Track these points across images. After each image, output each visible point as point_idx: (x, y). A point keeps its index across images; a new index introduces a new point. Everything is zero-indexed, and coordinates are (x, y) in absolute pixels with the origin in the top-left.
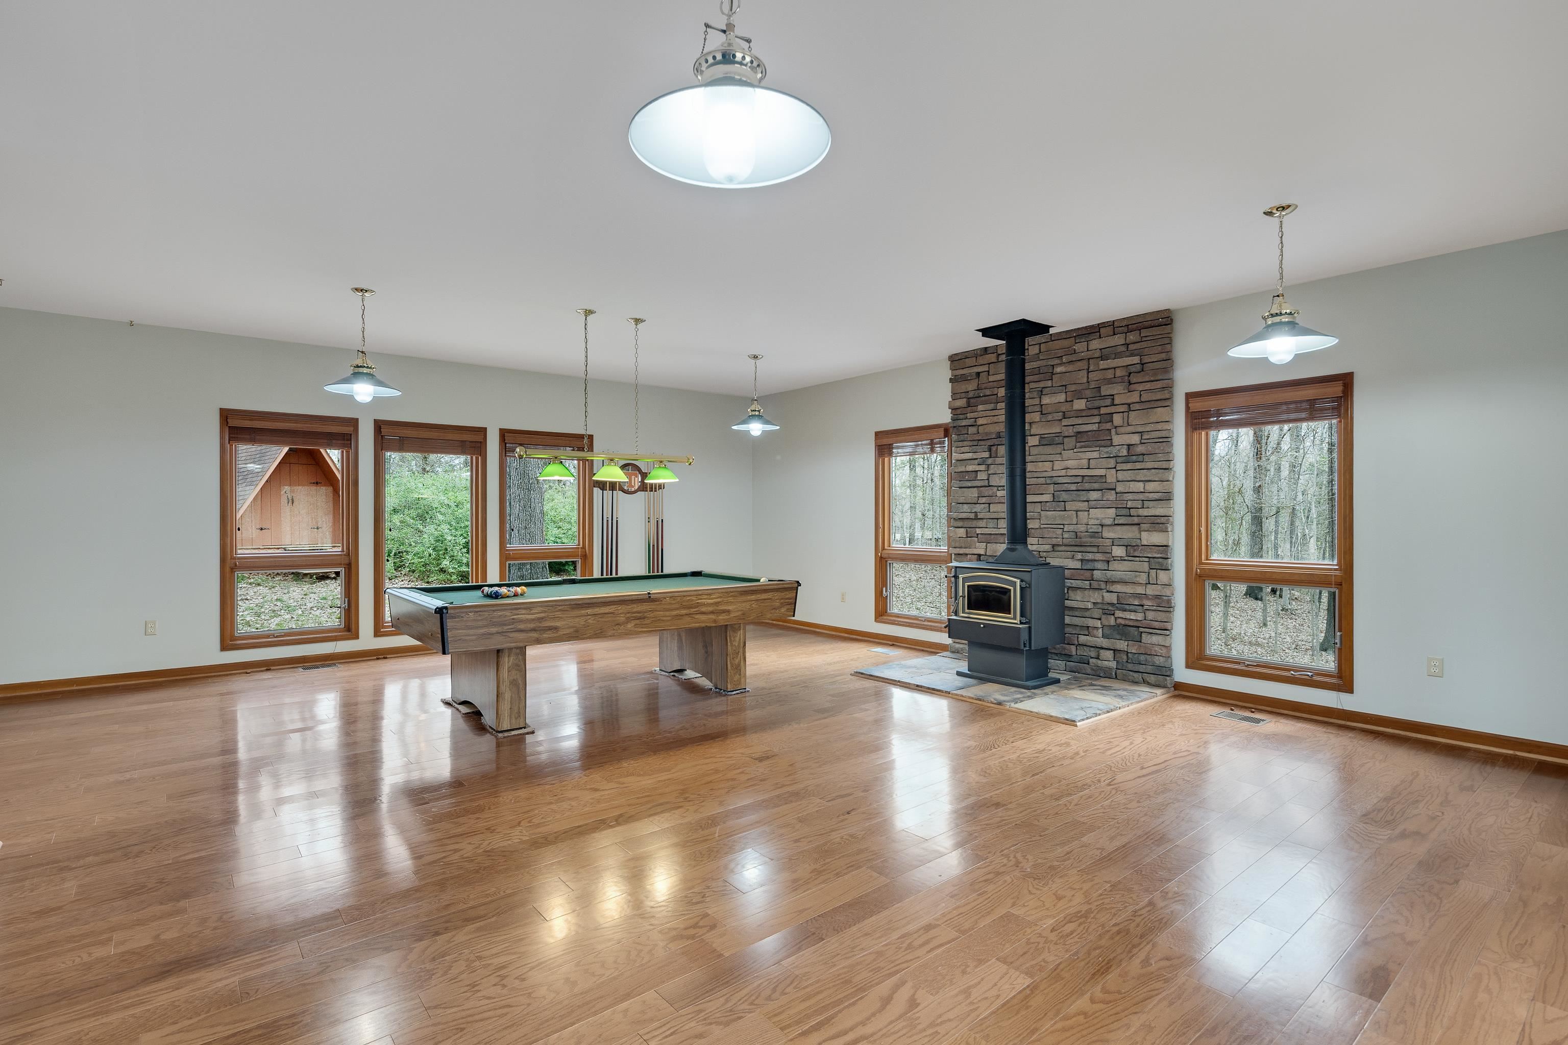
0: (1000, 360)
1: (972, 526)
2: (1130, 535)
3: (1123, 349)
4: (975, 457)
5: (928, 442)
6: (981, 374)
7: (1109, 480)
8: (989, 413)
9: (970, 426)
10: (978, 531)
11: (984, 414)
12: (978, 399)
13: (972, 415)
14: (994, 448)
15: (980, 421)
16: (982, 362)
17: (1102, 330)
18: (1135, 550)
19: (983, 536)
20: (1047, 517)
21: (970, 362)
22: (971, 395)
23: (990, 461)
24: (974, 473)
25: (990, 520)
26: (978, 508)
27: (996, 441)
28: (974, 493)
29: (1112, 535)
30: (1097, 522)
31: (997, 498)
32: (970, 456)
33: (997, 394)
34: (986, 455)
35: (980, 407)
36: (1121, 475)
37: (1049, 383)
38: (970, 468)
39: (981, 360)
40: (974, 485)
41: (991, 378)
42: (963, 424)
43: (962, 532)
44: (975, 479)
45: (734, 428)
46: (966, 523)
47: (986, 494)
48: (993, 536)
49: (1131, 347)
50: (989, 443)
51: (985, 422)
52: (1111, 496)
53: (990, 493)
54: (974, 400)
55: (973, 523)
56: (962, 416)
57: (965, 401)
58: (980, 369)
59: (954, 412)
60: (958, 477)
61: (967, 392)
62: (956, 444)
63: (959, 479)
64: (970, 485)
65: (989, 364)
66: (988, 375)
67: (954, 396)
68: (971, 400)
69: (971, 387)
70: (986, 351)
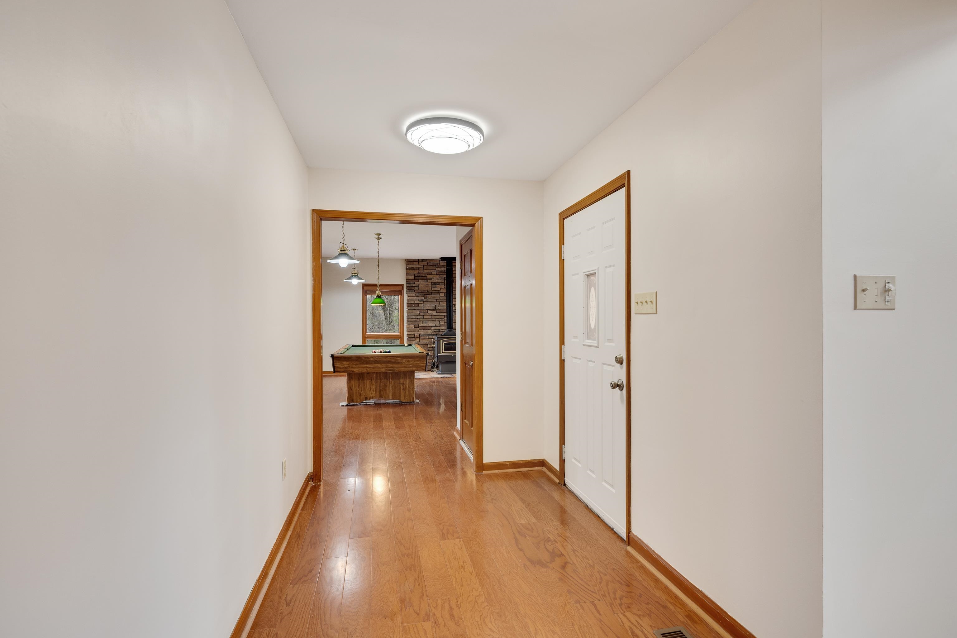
0: (428, 265)
4: (418, 298)
5: (394, 291)
6: (420, 268)
8: (424, 283)
10: (420, 325)
11: (423, 283)
12: (419, 277)
14: (426, 296)
15: (421, 286)
19: (421, 327)
21: (415, 263)
22: (416, 275)
23: (424, 300)
24: (418, 304)
26: (419, 317)
27: (427, 293)
28: (417, 312)
32: (416, 297)
33: (427, 277)
34: (423, 298)
35: (420, 281)
38: (417, 302)
39: (421, 263)
40: (417, 308)
41: (425, 271)
42: (413, 286)
43: (412, 326)
45: (344, 280)
47: (423, 312)
48: (425, 327)
50: (424, 294)
53: (424, 312)
54: (417, 278)
55: (417, 323)
56: (411, 283)
57: (413, 278)
58: (420, 267)
59: (408, 281)
60: (409, 305)
61: (414, 274)
62: (409, 293)
63: (410, 306)
64: (415, 308)
65: (424, 265)
66: (423, 269)
67: (407, 275)
68: (416, 277)
69: (416, 272)
70: (423, 260)
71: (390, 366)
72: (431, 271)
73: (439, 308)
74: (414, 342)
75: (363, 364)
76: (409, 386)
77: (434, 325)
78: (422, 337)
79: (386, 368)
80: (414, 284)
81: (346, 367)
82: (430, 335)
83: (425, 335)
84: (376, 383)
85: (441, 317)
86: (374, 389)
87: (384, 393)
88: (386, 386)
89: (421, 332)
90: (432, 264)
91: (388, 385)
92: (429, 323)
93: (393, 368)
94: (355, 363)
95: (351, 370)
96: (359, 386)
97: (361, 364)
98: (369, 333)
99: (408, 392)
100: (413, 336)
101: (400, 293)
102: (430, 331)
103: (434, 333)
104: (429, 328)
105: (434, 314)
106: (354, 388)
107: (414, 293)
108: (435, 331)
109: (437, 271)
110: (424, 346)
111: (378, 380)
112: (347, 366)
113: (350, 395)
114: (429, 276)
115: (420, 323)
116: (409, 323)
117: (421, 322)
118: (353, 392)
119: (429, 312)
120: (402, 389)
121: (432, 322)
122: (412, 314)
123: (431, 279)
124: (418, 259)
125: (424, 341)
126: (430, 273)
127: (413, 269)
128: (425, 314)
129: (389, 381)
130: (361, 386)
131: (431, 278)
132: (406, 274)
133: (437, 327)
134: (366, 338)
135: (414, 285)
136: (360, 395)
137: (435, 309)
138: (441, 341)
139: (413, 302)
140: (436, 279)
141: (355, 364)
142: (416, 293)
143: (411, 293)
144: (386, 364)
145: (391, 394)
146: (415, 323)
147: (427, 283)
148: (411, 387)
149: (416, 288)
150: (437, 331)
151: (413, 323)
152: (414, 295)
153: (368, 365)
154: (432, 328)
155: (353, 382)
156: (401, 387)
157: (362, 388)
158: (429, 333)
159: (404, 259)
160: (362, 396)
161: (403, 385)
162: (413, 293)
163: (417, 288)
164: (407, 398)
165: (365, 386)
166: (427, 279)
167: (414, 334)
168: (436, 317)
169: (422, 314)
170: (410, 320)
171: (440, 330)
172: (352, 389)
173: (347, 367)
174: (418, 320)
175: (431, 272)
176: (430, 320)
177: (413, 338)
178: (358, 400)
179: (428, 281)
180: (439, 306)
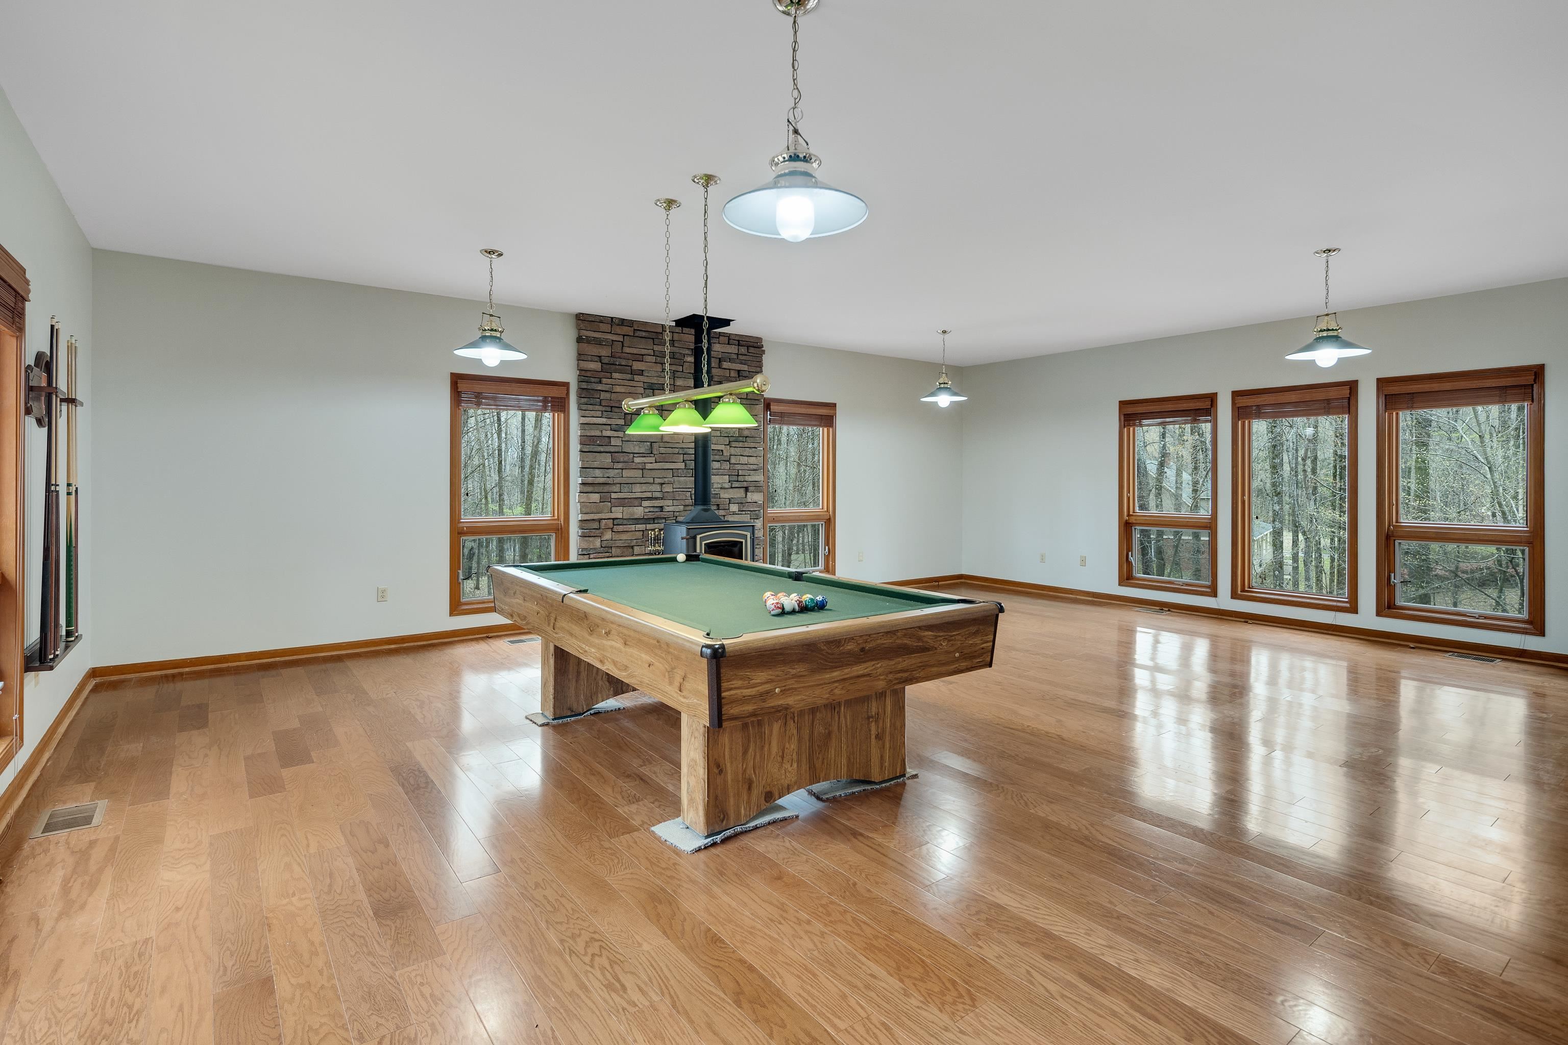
0: (636, 335)
1: (603, 491)
2: (739, 495)
3: (735, 357)
4: (609, 423)
5: (541, 398)
6: (615, 342)
7: (725, 454)
8: (627, 383)
9: (603, 391)
10: (614, 496)
12: (612, 366)
13: (609, 381)
16: (619, 332)
17: (721, 337)
18: (743, 507)
19: (618, 500)
20: (679, 482)
21: (603, 327)
22: (606, 360)
24: (607, 438)
25: (625, 485)
26: (612, 473)
28: (607, 459)
29: (727, 496)
30: (719, 486)
31: (634, 464)
32: (603, 420)
33: (631, 366)
35: (615, 375)
36: (733, 451)
37: (680, 369)
39: (618, 330)
40: (607, 450)
41: (627, 350)
42: (595, 388)
43: (596, 497)
44: (609, 444)
46: (596, 488)
47: (622, 460)
48: (627, 500)
49: (740, 357)
51: (623, 391)
52: (726, 466)
53: (626, 459)
54: (608, 367)
55: (606, 488)
56: (593, 380)
57: (595, 366)
58: (615, 338)
59: (584, 376)
60: (587, 441)
61: (600, 357)
62: (584, 407)
63: (588, 443)
64: (602, 450)
65: (624, 335)
66: (623, 346)
67: (581, 357)
68: (605, 366)
69: (605, 352)
70: (623, 322)
71: (900, 667)
72: (644, 352)
73: (663, 450)
74: (599, 540)
75: (822, 669)
76: (893, 721)
77: (649, 495)
78: (621, 528)
79: (891, 677)
80: (600, 382)
81: (761, 695)
82: (637, 521)
83: (625, 522)
84: (799, 729)
85: (663, 473)
86: (795, 754)
87: (823, 763)
88: (830, 733)
89: (618, 513)
90: (644, 334)
91: (835, 728)
92: (637, 488)
93: (908, 673)
94: (793, 672)
95: (780, 702)
96: (745, 752)
97: (813, 671)
98: (467, 519)
99: (890, 744)
100: (596, 525)
101: (559, 405)
102: (639, 512)
103: (650, 515)
104: (636, 503)
105: (648, 466)
106: (728, 765)
107: (600, 408)
108: (652, 509)
109: (657, 353)
110: (625, 550)
111: (807, 717)
112: (767, 687)
113: (716, 798)
114: (637, 366)
115: (615, 491)
116: (585, 491)
117: (616, 488)
118: (725, 781)
119: (637, 460)
120: (873, 737)
121: (644, 488)
122: (596, 464)
123: (641, 373)
124: (612, 318)
125: (624, 537)
126: (640, 358)
127: (598, 342)
128: (628, 465)
129: (839, 713)
130: (752, 745)
131: (643, 371)
132: (576, 355)
133: (656, 499)
134: (461, 533)
135: (600, 387)
136: (750, 788)
137: (652, 453)
138: (698, 537)
139: (598, 433)
140: (654, 374)
141: (794, 676)
142: (604, 409)
143: (590, 407)
144: (890, 659)
145: (844, 761)
146: (601, 489)
147: (632, 383)
148: (898, 724)
149: (604, 395)
150: (657, 510)
151: (597, 489)
152: (599, 414)
153: (835, 674)
154: (645, 503)
155: (725, 739)
156: (870, 730)
157: (754, 759)
158: (636, 517)
159: (570, 315)
160: (755, 792)
161: (877, 721)
162: (597, 407)
163: (607, 395)
164: (887, 764)
165: (766, 749)
166: (632, 373)
167: (600, 520)
168: (654, 474)
169: (620, 466)
170: (590, 480)
171: (661, 507)
172: (721, 772)
173: (767, 692)
174: (610, 481)
175: (643, 355)
176: (639, 480)
177: (598, 531)
178: (743, 812)
179: (636, 378)
180: (662, 445)
